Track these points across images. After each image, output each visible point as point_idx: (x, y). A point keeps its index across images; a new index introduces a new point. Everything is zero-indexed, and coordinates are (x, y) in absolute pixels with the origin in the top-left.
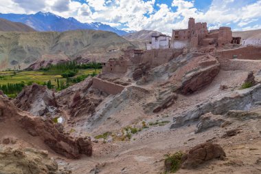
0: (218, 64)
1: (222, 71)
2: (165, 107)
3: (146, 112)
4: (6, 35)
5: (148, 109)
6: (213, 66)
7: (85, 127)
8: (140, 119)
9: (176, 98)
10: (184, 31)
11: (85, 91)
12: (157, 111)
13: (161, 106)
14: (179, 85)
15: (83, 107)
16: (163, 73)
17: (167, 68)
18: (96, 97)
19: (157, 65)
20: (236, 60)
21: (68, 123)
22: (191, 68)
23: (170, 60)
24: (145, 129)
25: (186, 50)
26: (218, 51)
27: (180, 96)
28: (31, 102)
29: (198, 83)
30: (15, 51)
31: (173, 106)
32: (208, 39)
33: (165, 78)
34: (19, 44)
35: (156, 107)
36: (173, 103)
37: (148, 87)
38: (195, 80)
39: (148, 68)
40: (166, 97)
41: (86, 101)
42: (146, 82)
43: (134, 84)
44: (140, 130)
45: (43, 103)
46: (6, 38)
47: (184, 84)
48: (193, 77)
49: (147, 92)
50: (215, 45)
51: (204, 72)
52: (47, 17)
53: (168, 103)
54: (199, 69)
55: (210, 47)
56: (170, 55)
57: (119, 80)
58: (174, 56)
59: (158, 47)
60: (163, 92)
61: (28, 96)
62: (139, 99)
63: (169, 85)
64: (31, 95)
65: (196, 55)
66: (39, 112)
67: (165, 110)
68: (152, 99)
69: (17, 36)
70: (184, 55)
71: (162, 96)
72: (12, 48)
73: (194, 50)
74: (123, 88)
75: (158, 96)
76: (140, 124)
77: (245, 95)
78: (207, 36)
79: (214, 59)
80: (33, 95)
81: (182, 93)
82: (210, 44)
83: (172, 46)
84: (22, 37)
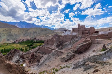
0: (91, 41)
1: (93, 44)
2: (70, 59)
3: (62, 62)
4: (7, 30)
5: (63, 60)
6: (89, 42)
7: (35, 68)
8: (59, 64)
9: (74, 55)
10: (77, 28)
11: (36, 52)
12: (67, 61)
13: (68, 59)
14: (76, 50)
15: (35, 59)
16: (69, 45)
17: (70, 43)
18: (41, 55)
19: (66, 42)
20: (98, 39)
21: (28, 66)
22: (80, 43)
23: (72, 39)
24: (61, 69)
25: (77, 36)
26: (90, 36)
27: (76, 55)
28: (13, 57)
29: (83, 49)
30: (9, 35)
32: (86, 32)
33: (70, 47)
34: (12, 33)
35: (66, 59)
36: (73, 58)
37: (62, 51)
38: (82, 48)
39: (63, 43)
40: (70, 55)
41: (36, 56)
42: (62, 49)
43: (57, 49)
44: (59, 70)
45: (18, 57)
46: (6, 31)
47: (77, 49)
48: (81, 46)
49: (62, 53)
50: (89, 34)
51: (86, 44)
52: (24, 23)
53: (71, 57)
54: (83, 43)
55: (87, 34)
57: (50, 48)
58: (73, 38)
59: (66, 34)
60: (69, 53)
61: (12, 54)
62: (59, 56)
63: (71, 50)
65: (82, 38)
66: (16, 61)
67: (70, 61)
68: (64, 56)
69: (11, 30)
70: (77, 38)
71: (69, 54)
72: (8, 34)
73: (81, 35)
74: (52, 51)
75: (67, 55)
76: (59, 67)
77: (103, 54)
78: (85, 30)
79: (89, 39)
80: (14, 54)
81: (77, 53)
82: (87, 33)
83: (72, 34)
84: (13, 30)
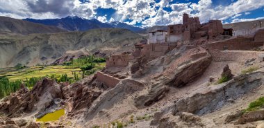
0: (208, 56)
1: (213, 63)
2: (156, 100)
3: (137, 106)
4: (39, 37)
5: (139, 102)
6: (203, 58)
7: (80, 120)
8: (130, 112)
9: (167, 91)
10: (179, 26)
11: (90, 83)
12: (149, 104)
13: (152, 99)
14: (172, 77)
15: (85, 99)
16: (159, 66)
17: (163, 60)
18: (97, 90)
19: (154, 58)
21: (68, 115)
22: (182, 62)
23: (166, 53)
24: (131, 124)
25: (179, 44)
26: (209, 43)
27: (172, 89)
28: (40, 95)
29: (189, 75)
31: (164, 99)
32: (200, 32)
33: (160, 70)
34: (49, 43)
35: (148, 100)
36: (164, 96)
37: (142, 81)
38: (186, 72)
39: (145, 61)
40: (158, 89)
41: (87, 94)
42: (142, 75)
44: (126, 126)
45: (49, 95)
46: (39, 39)
47: (176, 77)
48: (184, 69)
49: (141, 85)
50: (206, 37)
51: (195, 64)
53: (159, 96)
54: (190, 61)
55: (202, 39)
56: (166, 48)
57: (119, 74)
58: (169, 50)
59: (155, 41)
60: (156, 85)
61: (39, 89)
62: (133, 91)
63: (162, 77)
64: (41, 89)
65: (189, 48)
66: (46, 104)
67: (156, 104)
68: (144, 92)
69: (48, 37)
70: (178, 48)
71: (154, 89)
73: (187, 42)
74: (118, 81)
75: (150, 89)
76: (128, 118)
78: (199, 30)
79: (204, 51)
80: (43, 89)
81: (175, 86)
82: (202, 36)
83: (168, 39)
84: (52, 37)
